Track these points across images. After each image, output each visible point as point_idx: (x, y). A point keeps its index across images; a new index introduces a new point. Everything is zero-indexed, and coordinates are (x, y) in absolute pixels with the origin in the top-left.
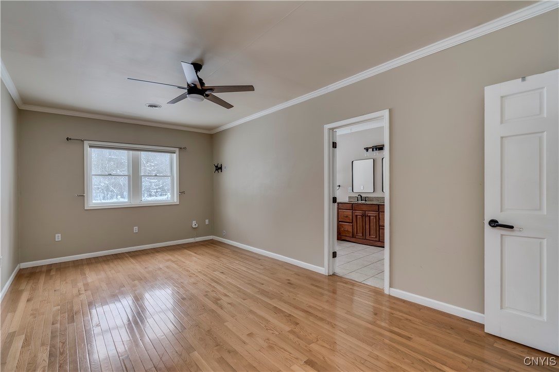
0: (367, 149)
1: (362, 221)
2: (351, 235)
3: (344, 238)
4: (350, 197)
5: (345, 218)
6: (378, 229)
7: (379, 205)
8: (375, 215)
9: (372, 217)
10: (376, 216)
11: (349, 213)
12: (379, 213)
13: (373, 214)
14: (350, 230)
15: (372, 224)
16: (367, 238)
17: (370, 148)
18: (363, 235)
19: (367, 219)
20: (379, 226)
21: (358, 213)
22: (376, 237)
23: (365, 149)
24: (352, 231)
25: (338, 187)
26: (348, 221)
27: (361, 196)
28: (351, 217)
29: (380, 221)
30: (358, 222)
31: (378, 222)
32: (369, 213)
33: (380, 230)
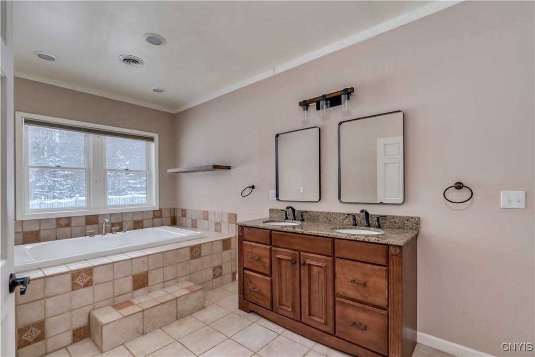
0: (305, 104)
1: (294, 275)
2: (268, 305)
3: (252, 307)
4: (271, 211)
5: (256, 263)
6: (331, 303)
7: (333, 239)
8: (323, 265)
9: (315, 270)
10: (325, 269)
11: (263, 250)
12: (334, 260)
13: (317, 260)
14: (266, 291)
15: (315, 287)
16: (302, 321)
17: (312, 101)
18: (293, 311)
19: (304, 271)
20: (334, 295)
21: (283, 254)
22: (326, 323)
23: (300, 104)
24: (269, 296)
25: (249, 190)
26: (262, 270)
27: (293, 210)
28: (267, 261)
29: (337, 281)
30: (283, 277)
31: (330, 285)
32: (308, 257)
33: (337, 306)
